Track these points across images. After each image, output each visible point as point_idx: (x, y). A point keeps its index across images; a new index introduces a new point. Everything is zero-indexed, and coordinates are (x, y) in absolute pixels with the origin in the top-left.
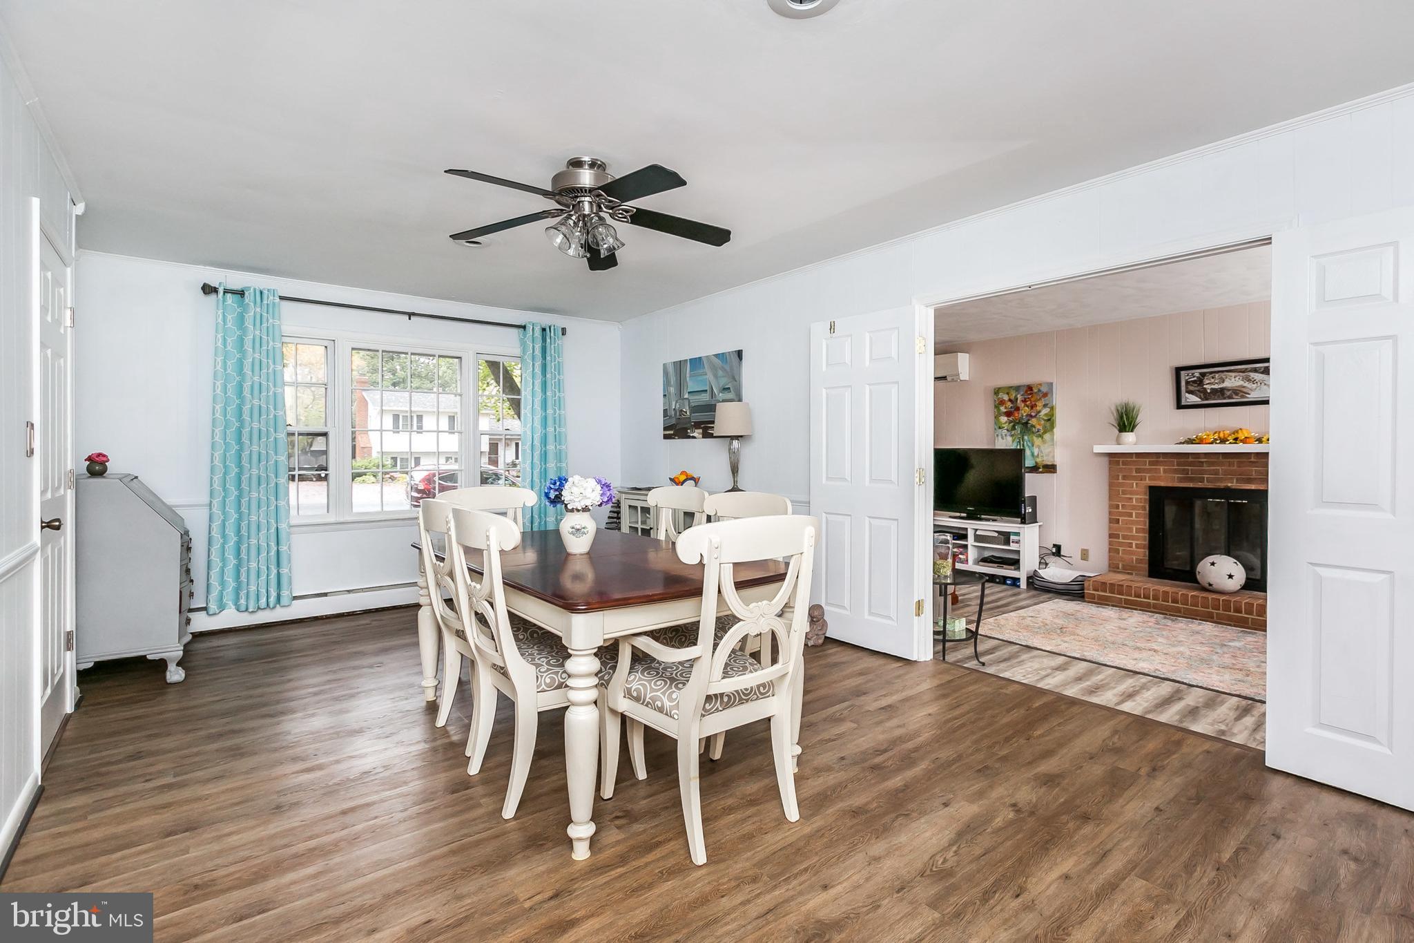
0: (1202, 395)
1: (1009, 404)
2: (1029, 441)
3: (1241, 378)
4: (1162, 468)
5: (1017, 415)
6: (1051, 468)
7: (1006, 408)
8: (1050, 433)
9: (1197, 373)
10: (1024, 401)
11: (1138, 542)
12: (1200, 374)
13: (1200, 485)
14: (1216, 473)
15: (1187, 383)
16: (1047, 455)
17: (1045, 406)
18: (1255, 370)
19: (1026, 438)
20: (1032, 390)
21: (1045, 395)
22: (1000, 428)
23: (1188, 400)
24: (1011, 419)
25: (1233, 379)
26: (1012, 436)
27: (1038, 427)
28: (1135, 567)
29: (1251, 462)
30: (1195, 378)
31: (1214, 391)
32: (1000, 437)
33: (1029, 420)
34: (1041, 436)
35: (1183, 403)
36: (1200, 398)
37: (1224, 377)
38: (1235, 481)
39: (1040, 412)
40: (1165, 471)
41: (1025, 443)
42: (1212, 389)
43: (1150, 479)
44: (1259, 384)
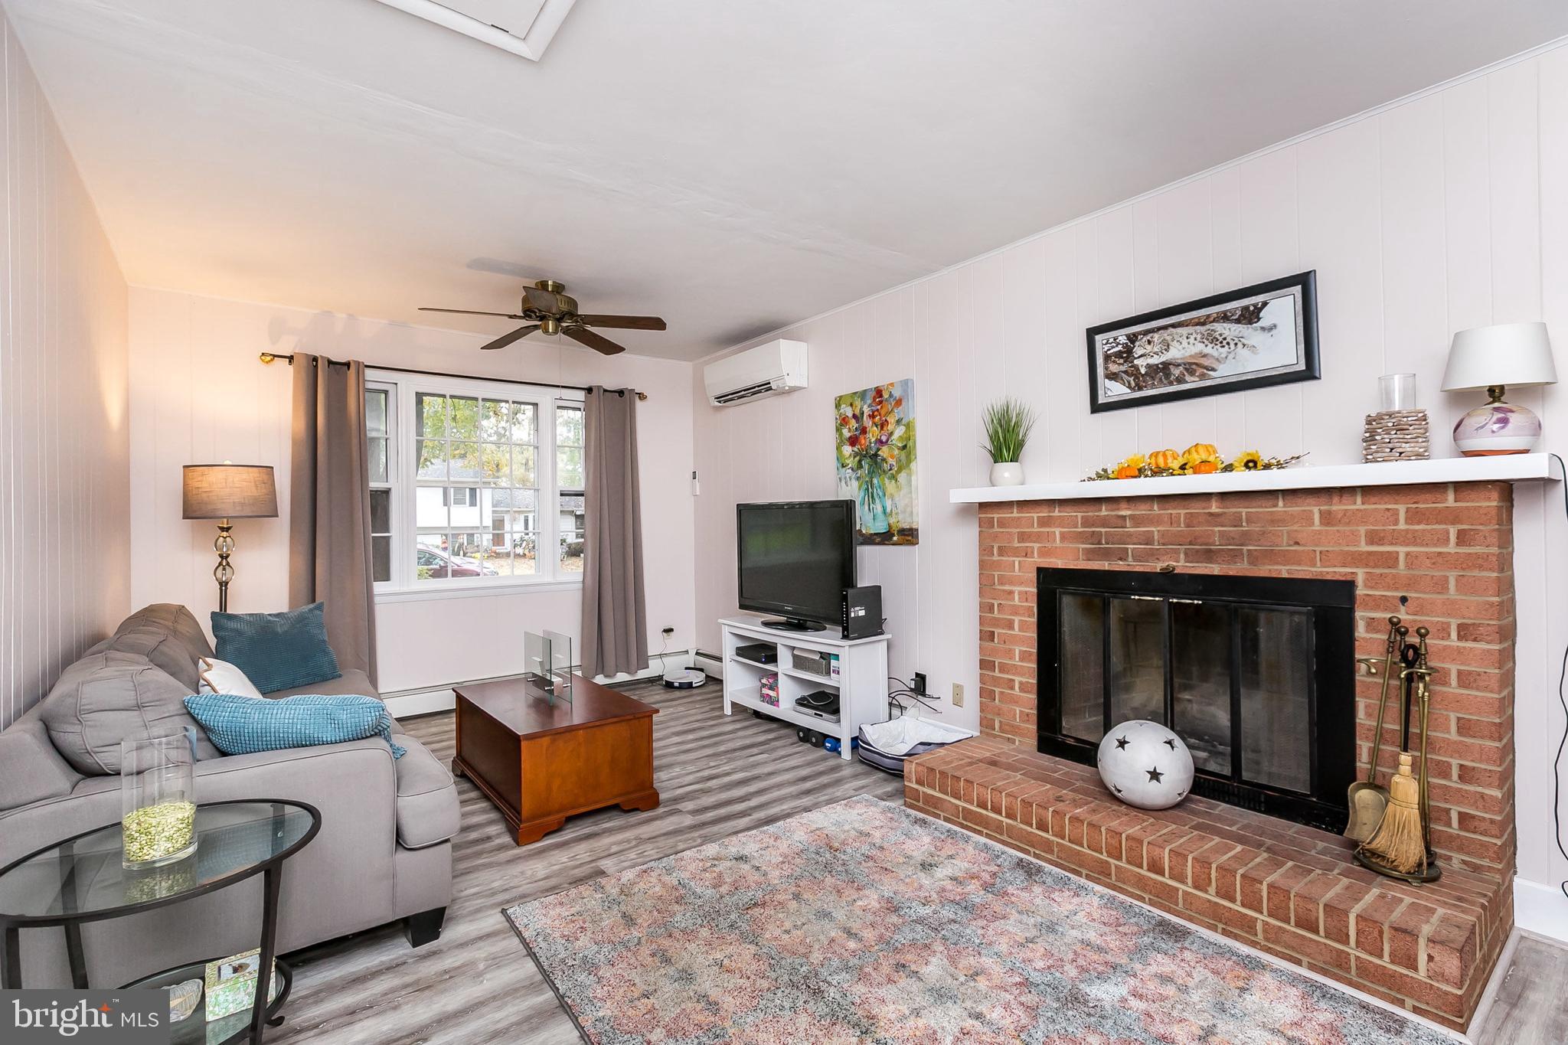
0: (1131, 379)
1: (853, 424)
2: (880, 487)
3: (1199, 337)
4: (1057, 531)
5: (863, 441)
6: (909, 536)
7: (850, 431)
8: (907, 471)
9: (1122, 335)
10: (872, 416)
11: (1024, 680)
12: (1128, 337)
13: (1120, 566)
14: (1149, 541)
15: (1107, 358)
16: (904, 512)
17: (899, 422)
18: (1225, 317)
19: (875, 481)
20: (881, 396)
21: (899, 402)
22: (843, 466)
23: (1109, 393)
24: (856, 449)
25: (1185, 342)
26: (858, 479)
27: (891, 461)
28: (1018, 727)
29: (1211, 514)
30: (1120, 348)
31: (1153, 370)
32: (843, 482)
33: (879, 450)
34: (894, 477)
35: (1101, 400)
36: (1129, 387)
37: (1169, 338)
38: (1182, 556)
39: (891, 434)
40: (1063, 537)
41: (875, 490)
42: (1148, 366)
43: (1043, 553)
44: (1232, 346)
